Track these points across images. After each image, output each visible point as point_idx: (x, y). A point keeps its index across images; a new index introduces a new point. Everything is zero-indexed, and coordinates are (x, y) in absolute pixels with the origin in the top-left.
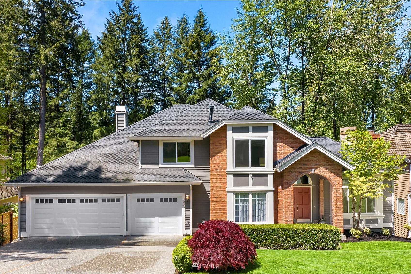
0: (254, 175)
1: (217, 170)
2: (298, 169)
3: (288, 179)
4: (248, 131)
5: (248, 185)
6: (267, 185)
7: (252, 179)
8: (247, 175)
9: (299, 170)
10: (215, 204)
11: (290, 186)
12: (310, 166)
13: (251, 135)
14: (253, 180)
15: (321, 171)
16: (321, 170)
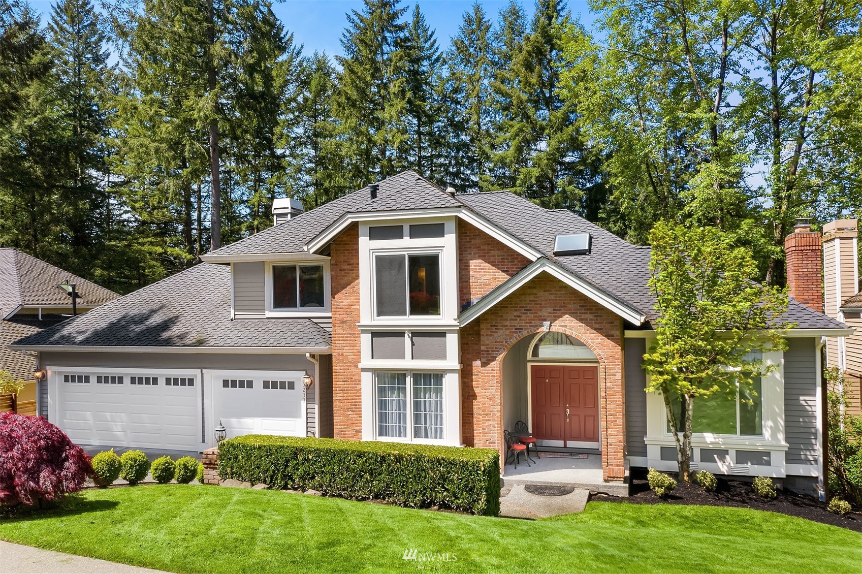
0: (415, 334)
1: (345, 322)
2: (511, 320)
3: (488, 345)
4: (401, 237)
5: (402, 357)
6: (443, 356)
7: (412, 342)
8: (401, 334)
9: (515, 323)
10: (341, 395)
11: (493, 361)
12: (540, 314)
13: (408, 245)
14: (413, 344)
15: (566, 326)
16: (567, 323)
